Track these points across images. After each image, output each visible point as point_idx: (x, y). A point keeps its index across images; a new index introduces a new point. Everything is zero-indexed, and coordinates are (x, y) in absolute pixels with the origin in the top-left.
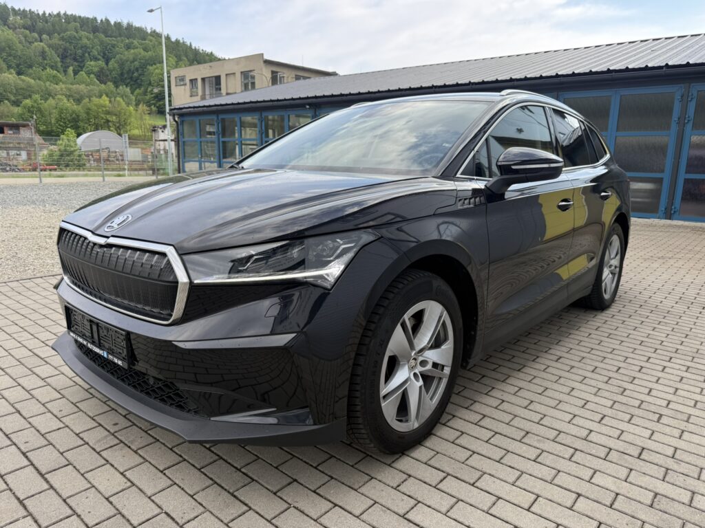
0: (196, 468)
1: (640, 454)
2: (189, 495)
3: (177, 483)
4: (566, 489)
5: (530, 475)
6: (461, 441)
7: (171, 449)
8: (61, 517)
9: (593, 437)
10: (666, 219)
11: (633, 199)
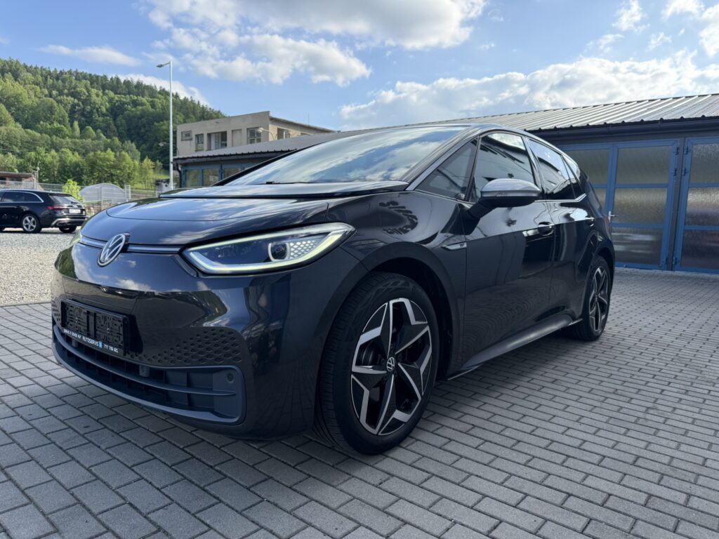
0: (167, 465)
1: (635, 461)
2: (158, 489)
3: (145, 477)
4: (556, 489)
5: (519, 477)
6: (448, 447)
7: (143, 449)
8: (17, 505)
9: (586, 446)
10: (667, 270)
11: (634, 251)
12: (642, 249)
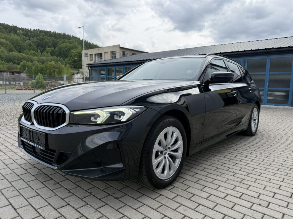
10: (291, 106)
11: (277, 99)
12: (280, 98)
